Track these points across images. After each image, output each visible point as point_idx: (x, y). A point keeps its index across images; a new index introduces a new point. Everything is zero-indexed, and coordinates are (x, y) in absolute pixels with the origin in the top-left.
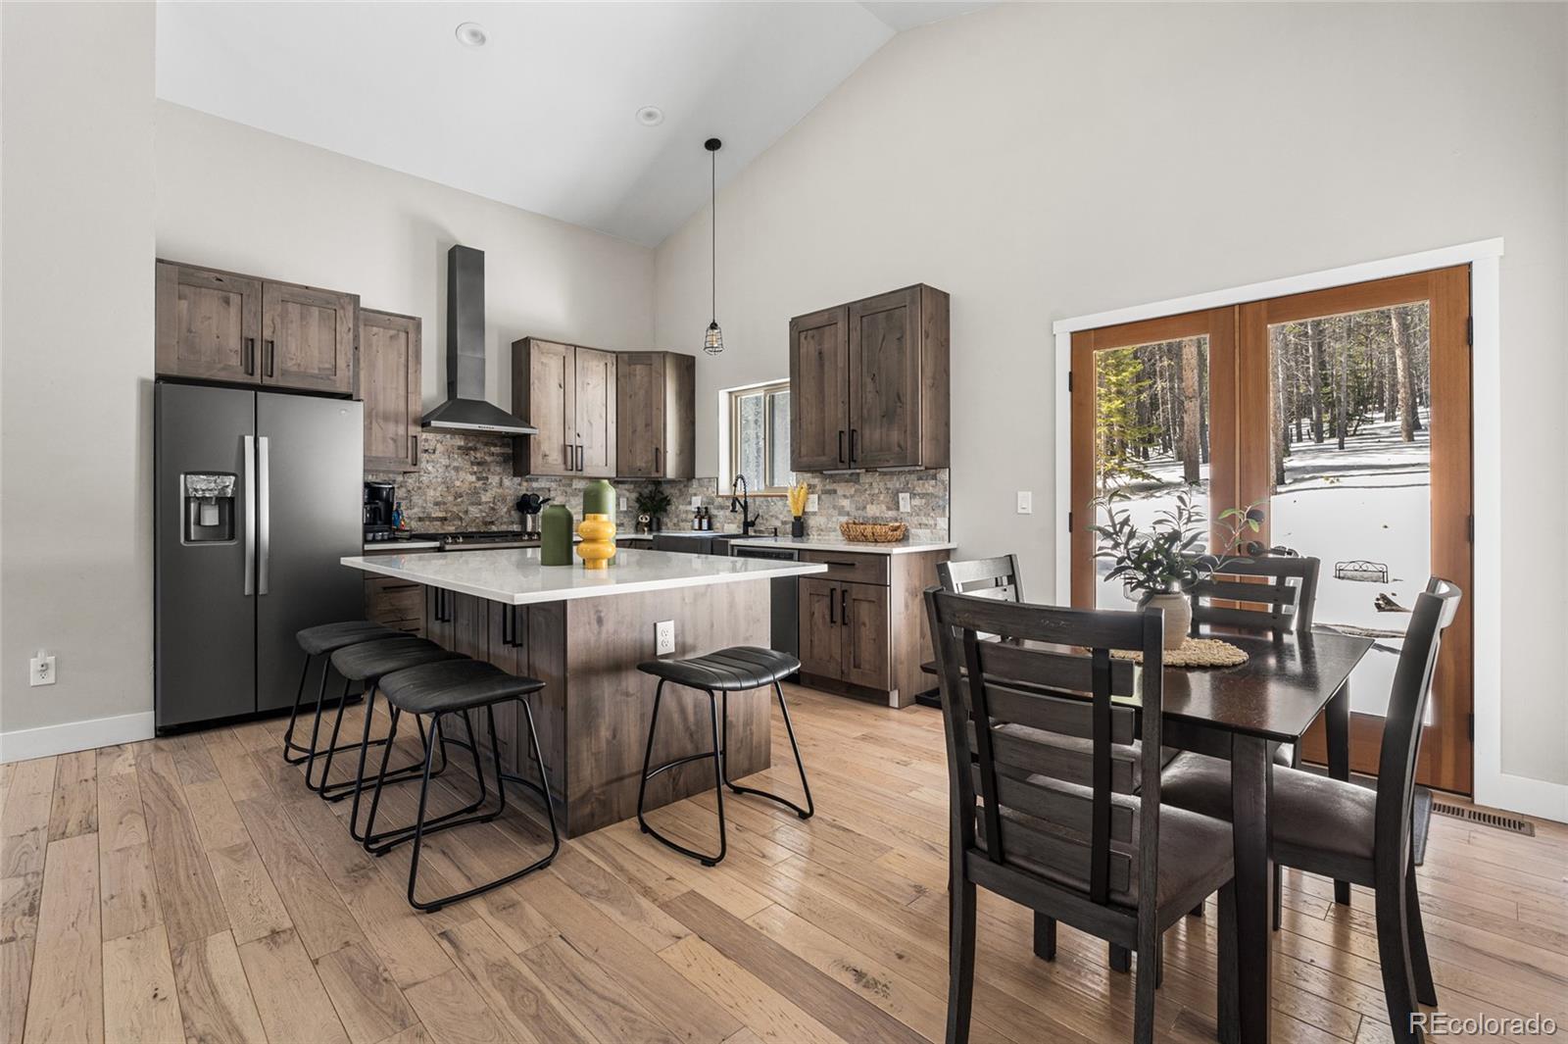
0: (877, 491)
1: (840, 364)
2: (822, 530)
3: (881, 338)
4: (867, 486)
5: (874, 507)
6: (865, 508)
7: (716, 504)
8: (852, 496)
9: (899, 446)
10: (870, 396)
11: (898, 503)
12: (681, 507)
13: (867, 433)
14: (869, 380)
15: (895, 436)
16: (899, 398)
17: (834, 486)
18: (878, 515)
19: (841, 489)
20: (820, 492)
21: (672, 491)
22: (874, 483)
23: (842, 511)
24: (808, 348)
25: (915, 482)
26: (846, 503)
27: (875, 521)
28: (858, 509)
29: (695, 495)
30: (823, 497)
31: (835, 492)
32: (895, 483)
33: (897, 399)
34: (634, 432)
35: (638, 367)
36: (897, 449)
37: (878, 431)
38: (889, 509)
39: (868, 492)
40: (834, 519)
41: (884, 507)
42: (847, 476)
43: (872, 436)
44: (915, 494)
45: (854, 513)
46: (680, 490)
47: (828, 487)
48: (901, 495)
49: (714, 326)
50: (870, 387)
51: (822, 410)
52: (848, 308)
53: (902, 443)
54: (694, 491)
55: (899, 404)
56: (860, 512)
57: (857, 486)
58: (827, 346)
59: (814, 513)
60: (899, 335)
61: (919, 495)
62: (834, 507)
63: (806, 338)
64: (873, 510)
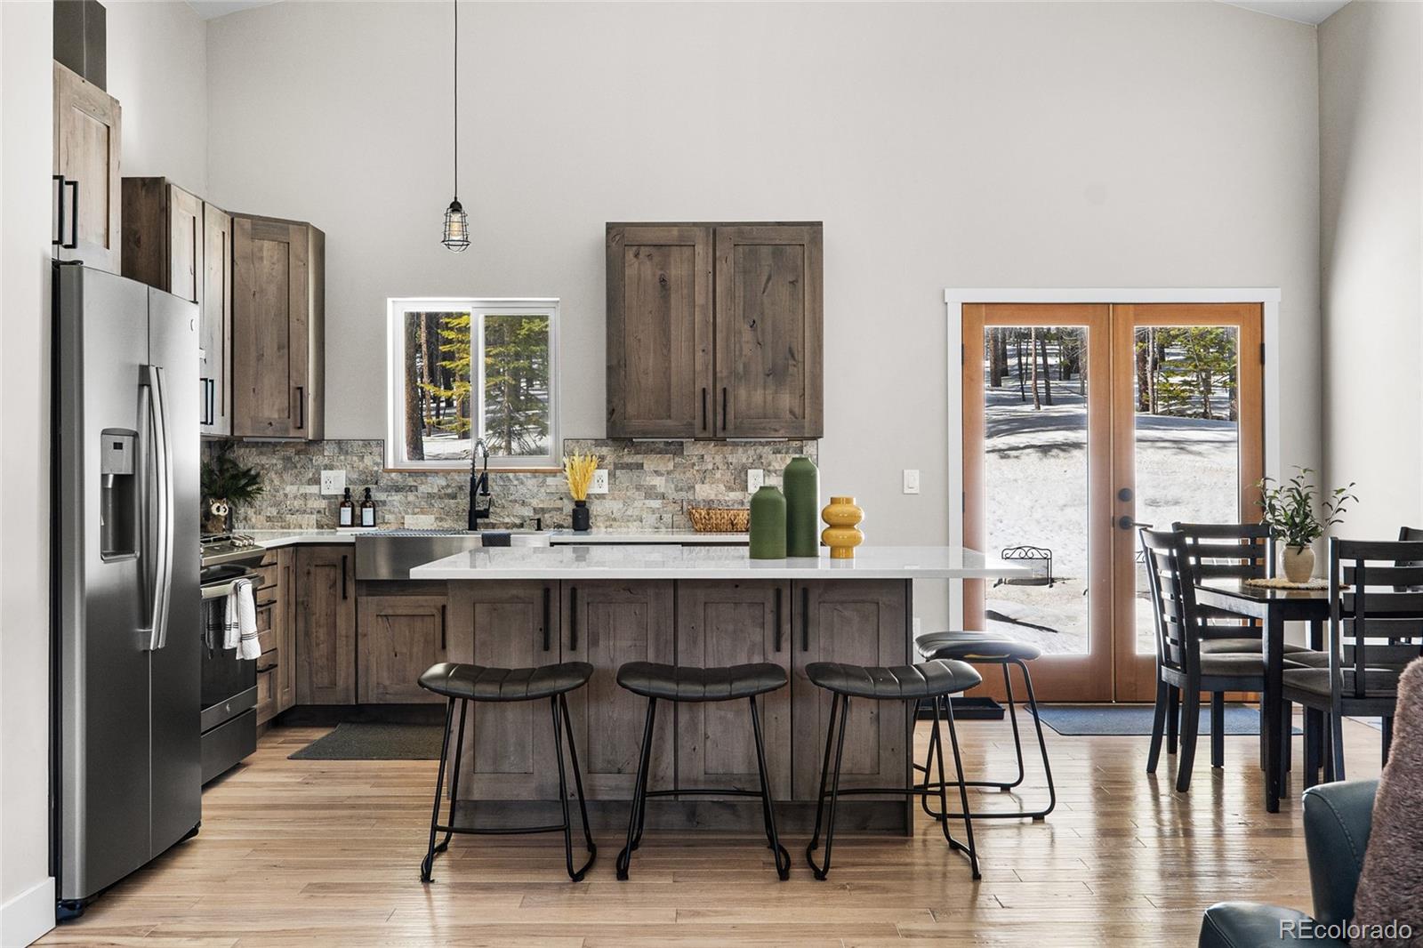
0: (710, 467)
1: (700, 299)
2: (615, 520)
3: (764, 279)
4: (695, 459)
5: (706, 486)
6: (694, 487)
7: (383, 483)
8: (669, 473)
9: (791, 412)
10: (747, 349)
11: (747, 482)
12: (291, 489)
13: (742, 393)
14: (747, 327)
15: (786, 400)
16: (793, 356)
17: (638, 458)
18: (713, 497)
19: (651, 463)
20: (612, 467)
21: (264, 460)
22: (711, 455)
23: (650, 493)
24: (640, 270)
25: (772, 457)
26: (659, 483)
27: (709, 504)
28: (678, 489)
29: (329, 467)
30: (618, 472)
31: (640, 466)
32: (740, 456)
33: (789, 356)
34: (260, 357)
35: (267, 244)
36: (788, 416)
37: (760, 392)
38: (730, 489)
39: (696, 468)
40: (638, 504)
41: (722, 487)
42: (662, 446)
43: (750, 397)
44: (769, 471)
45: (671, 494)
46: (287, 459)
47: (628, 459)
48: (750, 472)
49: (456, 207)
50: (747, 335)
51: (667, 358)
52: (714, 231)
53: (797, 410)
54: (326, 461)
55: (791, 362)
56: (683, 494)
57: (677, 460)
58: (677, 271)
59: (601, 497)
60: (791, 279)
61: (775, 472)
62: (638, 488)
63: (637, 255)
64: (704, 491)
